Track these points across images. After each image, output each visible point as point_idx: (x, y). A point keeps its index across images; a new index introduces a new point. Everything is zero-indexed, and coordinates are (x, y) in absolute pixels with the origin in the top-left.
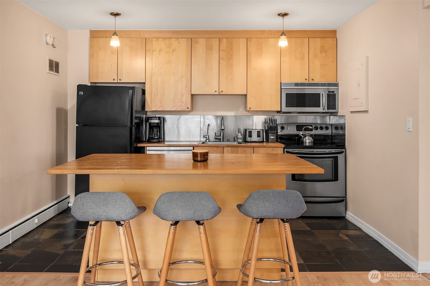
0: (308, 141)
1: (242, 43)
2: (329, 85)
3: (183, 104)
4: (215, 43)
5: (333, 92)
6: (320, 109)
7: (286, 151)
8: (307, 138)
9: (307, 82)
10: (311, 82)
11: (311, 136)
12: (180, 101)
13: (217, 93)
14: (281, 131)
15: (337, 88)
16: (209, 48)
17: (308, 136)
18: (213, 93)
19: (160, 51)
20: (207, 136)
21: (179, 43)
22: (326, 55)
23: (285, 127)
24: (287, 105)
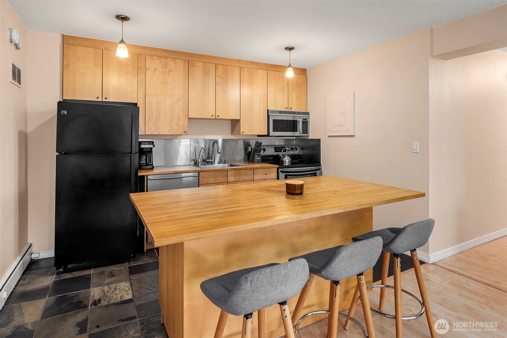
0: (287, 160)
1: (237, 71)
2: (304, 113)
3: (181, 128)
4: (212, 68)
5: (306, 119)
6: (297, 134)
7: (281, 171)
8: (286, 158)
9: (287, 110)
10: (290, 110)
11: (289, 155)
12: (177, 125)
13: (214, 117)
14: (263, 153)
15: (309, 116)
16: (206, 72)
17: (286, 156)
18: (210, 117)
19: (154, 70)
20: (199, 159)
21: (176, 64)
22: (300, 89)
23: (266, 149)
24: (274, 130)
